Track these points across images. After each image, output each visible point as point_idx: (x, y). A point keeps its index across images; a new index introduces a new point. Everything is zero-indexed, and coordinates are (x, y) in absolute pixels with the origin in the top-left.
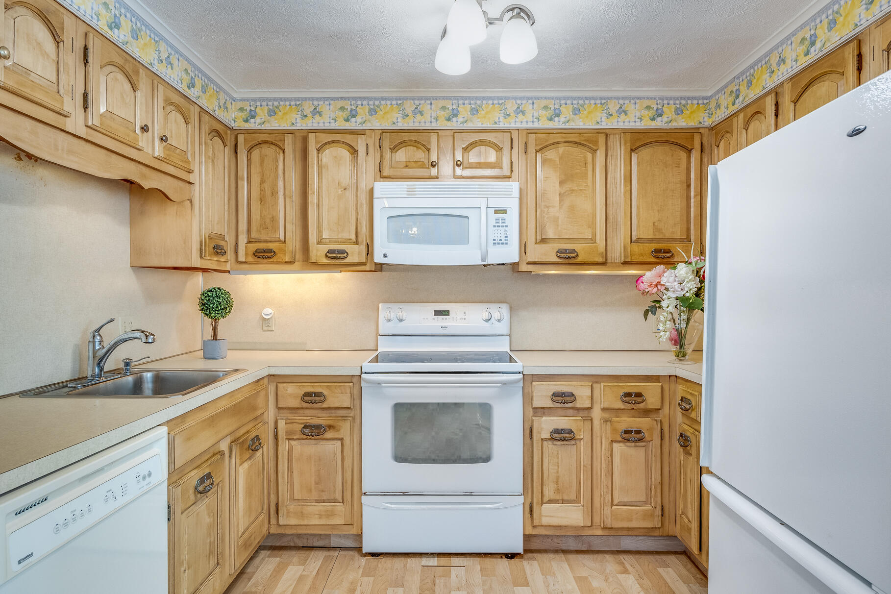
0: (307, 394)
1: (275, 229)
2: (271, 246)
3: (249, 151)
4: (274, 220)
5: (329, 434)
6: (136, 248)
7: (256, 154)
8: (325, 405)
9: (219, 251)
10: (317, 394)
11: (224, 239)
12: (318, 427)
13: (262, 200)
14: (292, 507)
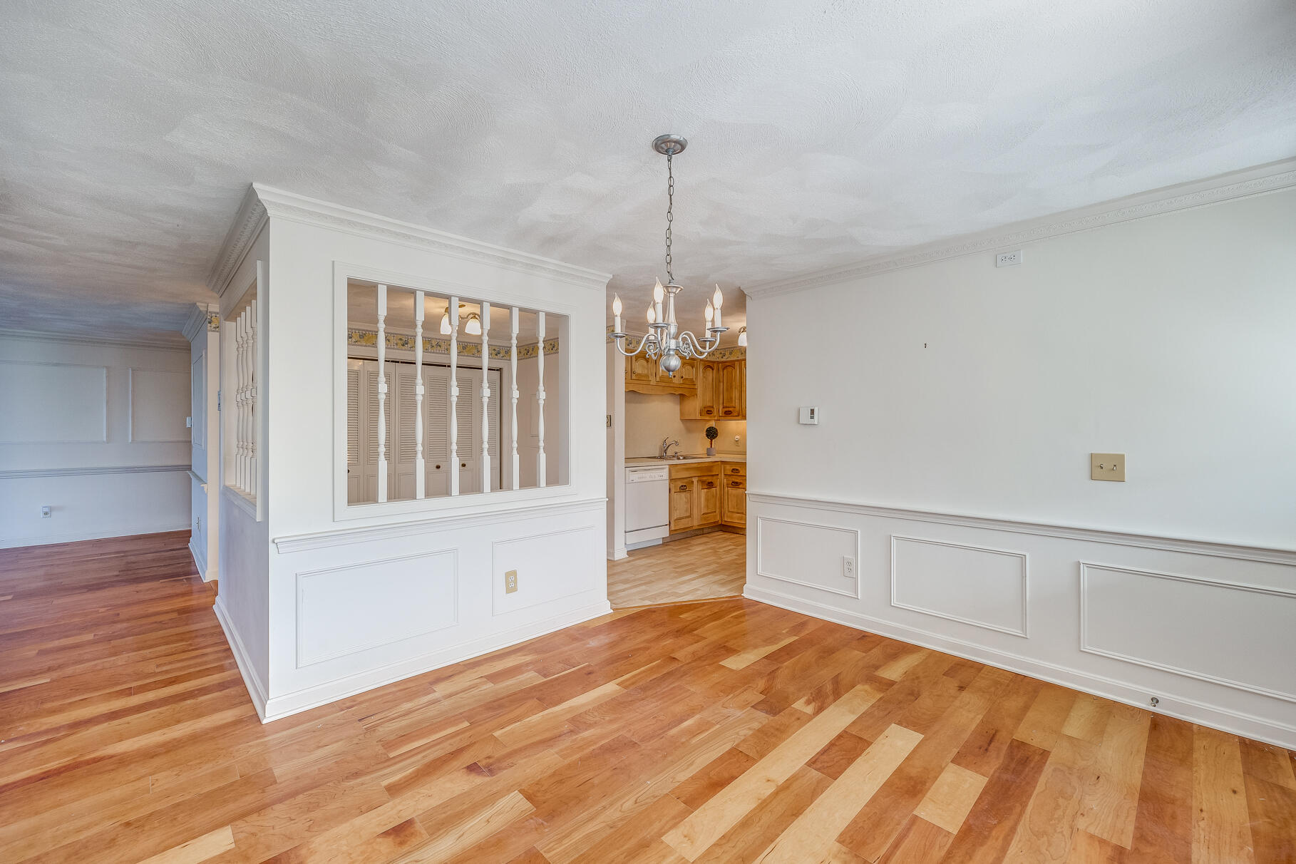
0: (733, 469)
1: (732, 402)
2: (730, 409)
3: (724, 369)
4: (731, 398)
5: (741, 486)
6: (682, 413)
7: (725, 371)
8: (739, 474)
9: (709, 412)
10: (737, 470)
11: (713, 407)
12: (737, 483)
13: (727, 390)
14: (729, 514)
